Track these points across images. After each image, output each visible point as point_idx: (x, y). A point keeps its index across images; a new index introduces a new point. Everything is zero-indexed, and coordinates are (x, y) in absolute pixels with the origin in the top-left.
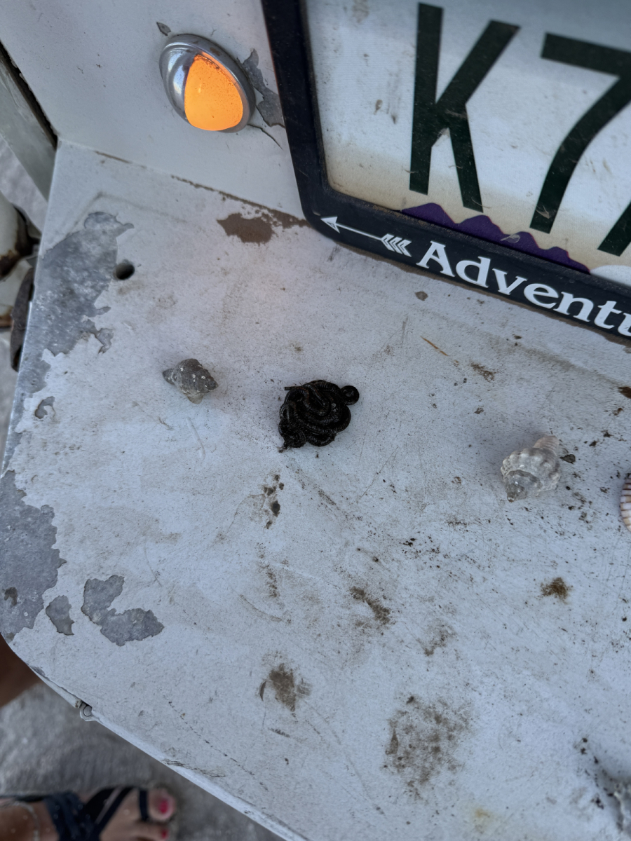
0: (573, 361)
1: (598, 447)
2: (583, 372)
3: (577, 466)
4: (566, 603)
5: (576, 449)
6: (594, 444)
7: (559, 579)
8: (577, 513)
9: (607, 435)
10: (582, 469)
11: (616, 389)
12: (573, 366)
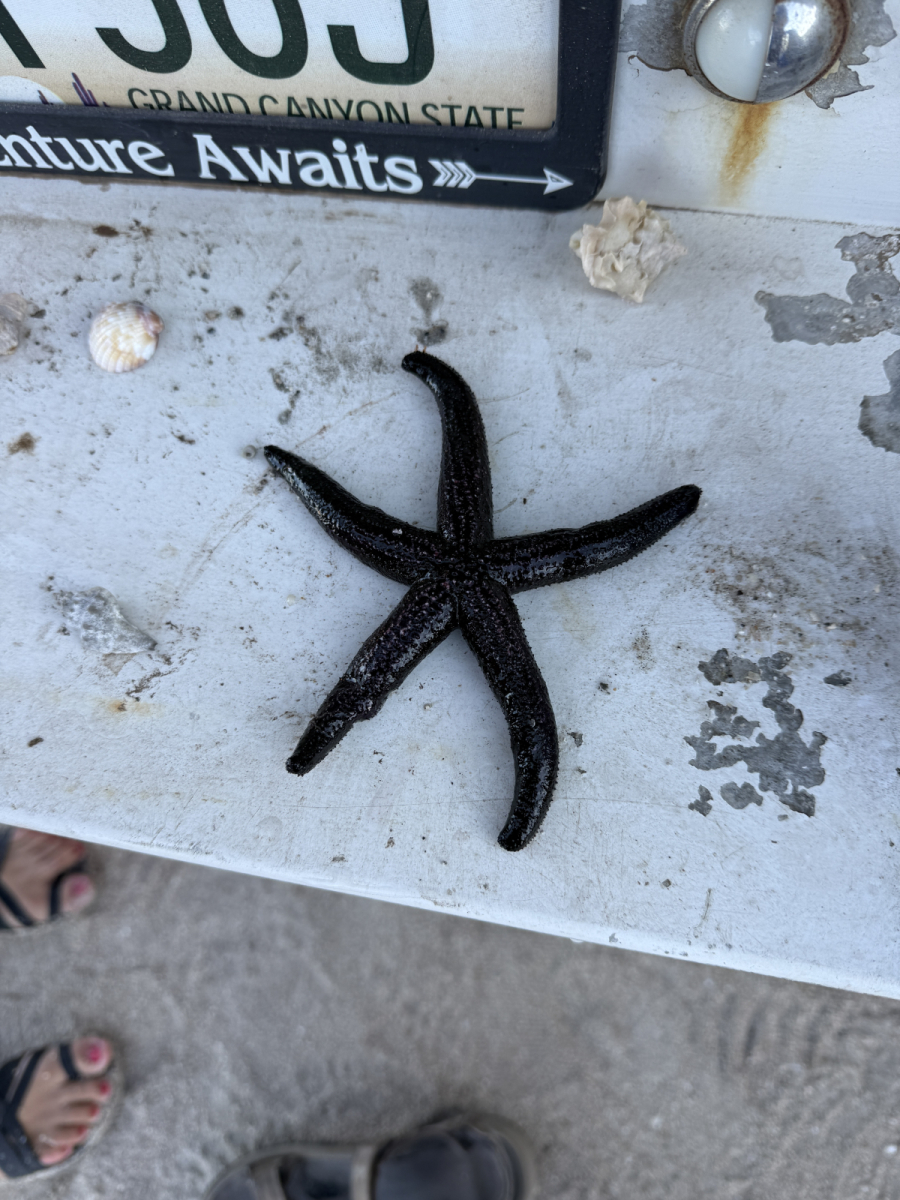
0: (46, 215)
1: (69, 294)
2: (56, 223)
3: (47, 319)
4: (33, 455)
5: (47, 302)
6: (65, 292)
7: (27, 435)
8: (46, 364)
9: (79, 279)
10: (53, 320)
11: (90, 232)
12: (46, 221)
